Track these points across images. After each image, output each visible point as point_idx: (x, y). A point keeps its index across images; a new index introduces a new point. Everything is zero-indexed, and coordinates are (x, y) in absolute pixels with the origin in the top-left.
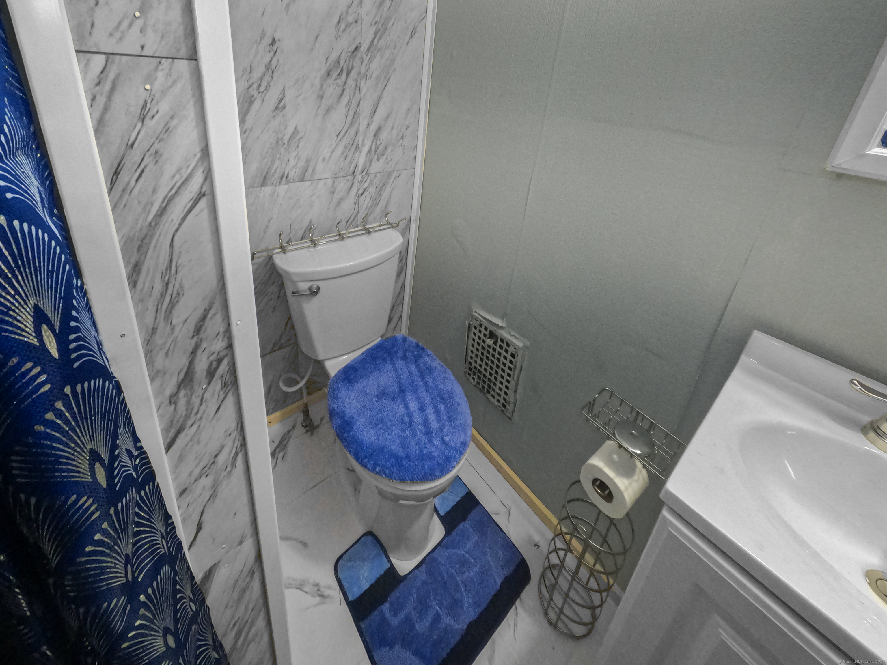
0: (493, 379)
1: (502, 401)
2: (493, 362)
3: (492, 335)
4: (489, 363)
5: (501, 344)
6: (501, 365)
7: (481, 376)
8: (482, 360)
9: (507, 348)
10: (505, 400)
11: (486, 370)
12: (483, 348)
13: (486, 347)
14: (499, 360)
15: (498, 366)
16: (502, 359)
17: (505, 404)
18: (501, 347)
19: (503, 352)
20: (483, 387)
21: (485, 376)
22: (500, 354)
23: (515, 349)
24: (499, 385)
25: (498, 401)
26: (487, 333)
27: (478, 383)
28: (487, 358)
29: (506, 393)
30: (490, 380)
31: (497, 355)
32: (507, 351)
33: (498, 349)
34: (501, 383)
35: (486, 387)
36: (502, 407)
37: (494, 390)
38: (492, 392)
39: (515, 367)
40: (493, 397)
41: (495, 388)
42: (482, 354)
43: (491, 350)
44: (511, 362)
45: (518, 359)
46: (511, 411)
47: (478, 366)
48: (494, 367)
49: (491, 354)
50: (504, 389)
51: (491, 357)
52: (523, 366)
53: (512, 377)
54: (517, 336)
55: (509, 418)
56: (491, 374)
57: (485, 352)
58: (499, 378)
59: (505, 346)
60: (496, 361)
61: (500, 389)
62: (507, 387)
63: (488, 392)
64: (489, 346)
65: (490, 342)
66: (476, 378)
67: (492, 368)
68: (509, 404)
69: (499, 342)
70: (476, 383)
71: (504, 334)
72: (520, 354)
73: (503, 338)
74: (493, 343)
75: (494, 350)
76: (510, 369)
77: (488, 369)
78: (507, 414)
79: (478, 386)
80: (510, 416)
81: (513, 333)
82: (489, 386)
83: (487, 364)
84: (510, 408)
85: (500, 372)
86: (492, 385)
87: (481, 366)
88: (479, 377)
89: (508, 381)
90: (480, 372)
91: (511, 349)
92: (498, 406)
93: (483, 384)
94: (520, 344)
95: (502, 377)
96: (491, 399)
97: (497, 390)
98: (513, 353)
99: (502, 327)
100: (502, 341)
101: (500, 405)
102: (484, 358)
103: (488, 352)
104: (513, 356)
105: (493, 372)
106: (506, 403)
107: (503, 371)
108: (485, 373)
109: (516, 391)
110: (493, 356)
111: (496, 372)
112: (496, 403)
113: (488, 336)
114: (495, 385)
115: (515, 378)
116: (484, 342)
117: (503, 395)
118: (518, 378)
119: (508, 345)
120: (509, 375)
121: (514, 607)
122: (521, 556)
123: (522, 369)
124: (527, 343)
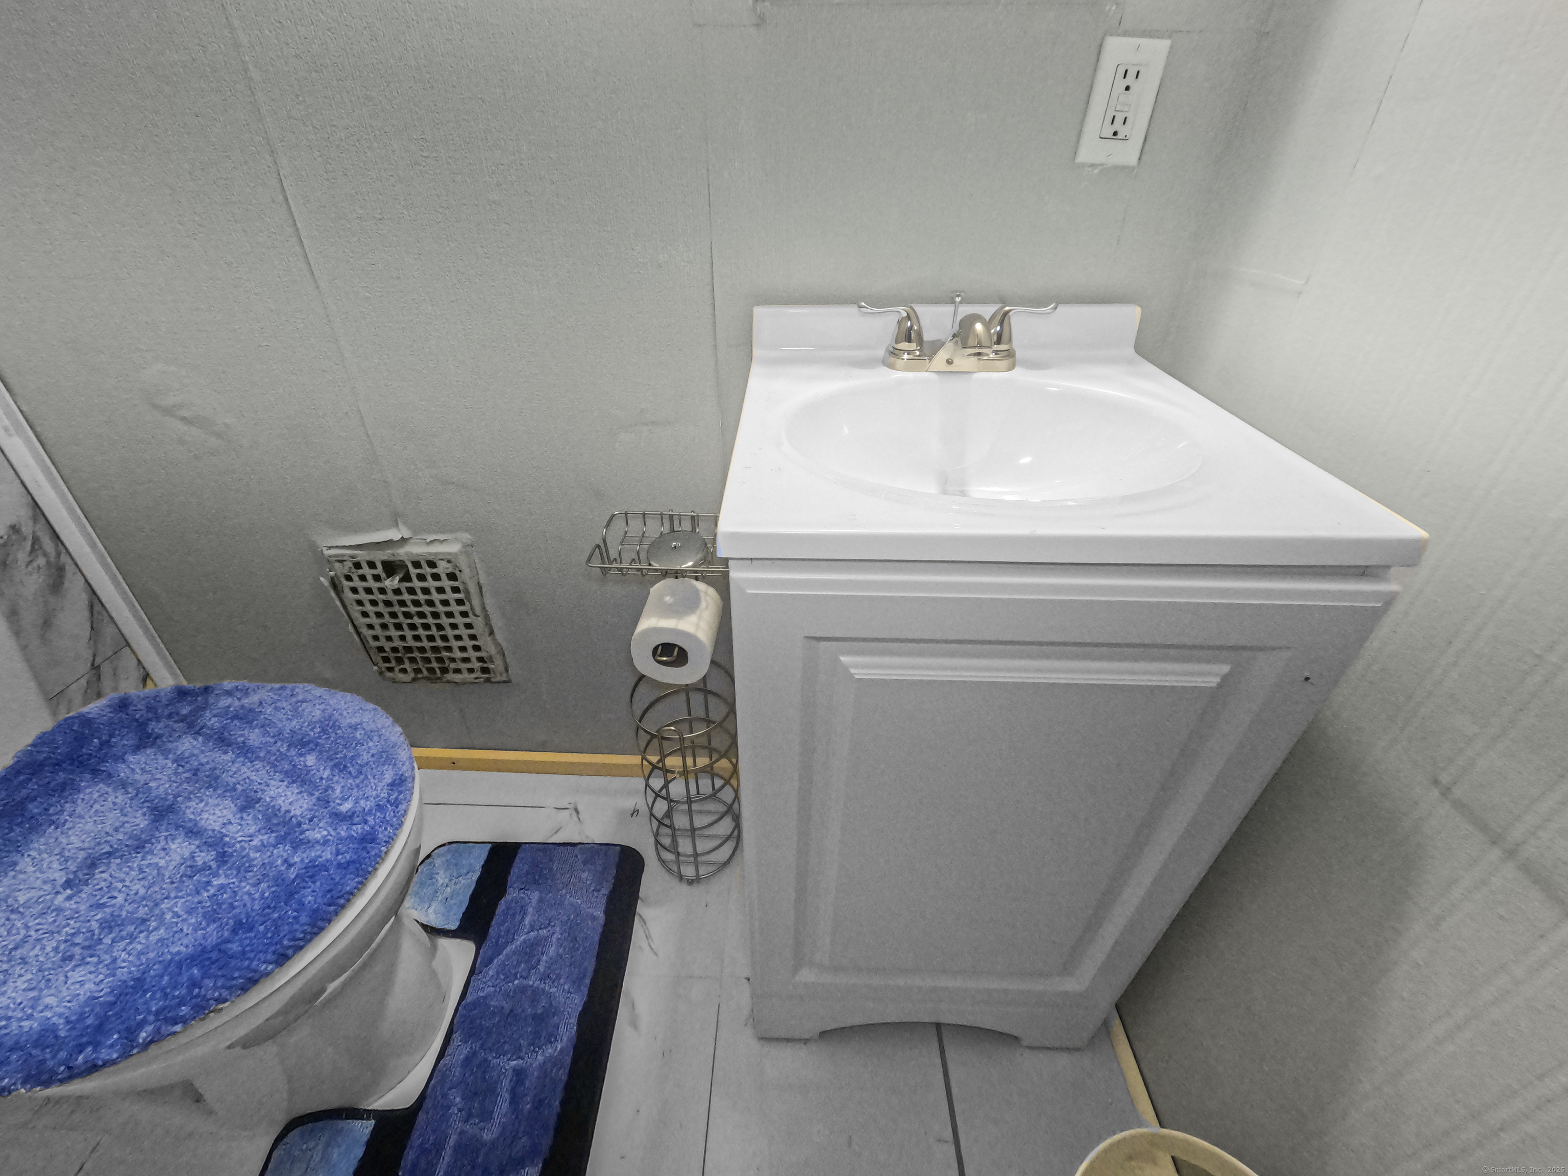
0: (440, 643)
1: (477, 665)
2: (422, 615)
3: (391, 568)
4: (417, 621)
5: (419, 571)
6: (441, 609)
7: (416, 654)
8: (398, 627)
9: (434, 571)
10: (481, 659)
11: (417, 638)
12: (388, 603)
13: (394, 598)
14: (431, 603)
15: (436, 615)
16: (436, 597)
17: (485, 665)
18: (422, 578)
19: (431, 584)
20: (431, 670)
21: (422, 650)
22: (426, 591)
23: (449, 562)
24: (455, 644)
25: (471, 671)
26: (379, 570)
27: (418, 671)
28: (407, 615)
29: (477, 648)
30: (435, 649)
31: (421, 597)
32: (436, 577)
33: (417, 584)
34: (458, 638)
35: (435, 665)
36: (483, 676)
37: (453, 660)
38: (453, 666)
39: (467, 592)
40: (458, 671)
41: (452, 655)
42: (393, 615)
43: (406, 597)
44: (456, 590)
45: (465, 576)
46: (501, 668)
47: (398, 643)
48: (430, 620)
49: (409, 603)
50: (469, 643)
51: (413, 609)
52: (481, 582)
53: (470, 614)
54: (441, 537)
55: (505, 682)
56: (431, 638)
57: (397, 608)
58: (450, 633)
59: (427, 570)
60: (426, 609)
61: (463, 649)
62: (473, 637)
63: (445, 670)
64: (397, 592)
65: (391, 583)
66: (407, 665)
67: (426, 627)
68: (492, 662)
69: (413, 572)
70: (412, 675)
71: (416, 549)
72: (463, 563)
73: (415, 559)
74: (401, 580)
75: (411, 591)
76: (460, 602)
77: (421, 632)
78: (498, 679)
79: (420, 676)
80: (504, 678)
81: (430, 538)
82: (440, 660)
83: (413, 627)
84: (497, 665)
85: (445, 621)
86: (445, 654)
87: (403, 638)
88: (413, 660)
89: (469, 626)
90: (409, 649)
91: (443, 568)
92: (476, 678)
93: (427, 666)
94: (453, 548)
95: (454, 626)
96: (458, 677)
97: (458, 654)
98: (449, 571)
99: (403, 541)
100: (417, 565)
101: (478, 674)
102: (401, 619)
103: (402, 603)
104: (452, 577)
105: (434, 631)
106: (486, 662)
107: (450, 615)
108: (419, 644)
109: (492, 633)
110: (417, 603)
111: (440, 627)
112: (466, 676)
113: (383, 575)
114: (449, 649)
115: (478, 610)
116: (382, 591)
117: (472, 654)
118: (484, 608)
119: (432, 564)
120: (464, 614)
121: (636, 918)
122: (618, 848)
123: (480, 588)
124: (466, 537)
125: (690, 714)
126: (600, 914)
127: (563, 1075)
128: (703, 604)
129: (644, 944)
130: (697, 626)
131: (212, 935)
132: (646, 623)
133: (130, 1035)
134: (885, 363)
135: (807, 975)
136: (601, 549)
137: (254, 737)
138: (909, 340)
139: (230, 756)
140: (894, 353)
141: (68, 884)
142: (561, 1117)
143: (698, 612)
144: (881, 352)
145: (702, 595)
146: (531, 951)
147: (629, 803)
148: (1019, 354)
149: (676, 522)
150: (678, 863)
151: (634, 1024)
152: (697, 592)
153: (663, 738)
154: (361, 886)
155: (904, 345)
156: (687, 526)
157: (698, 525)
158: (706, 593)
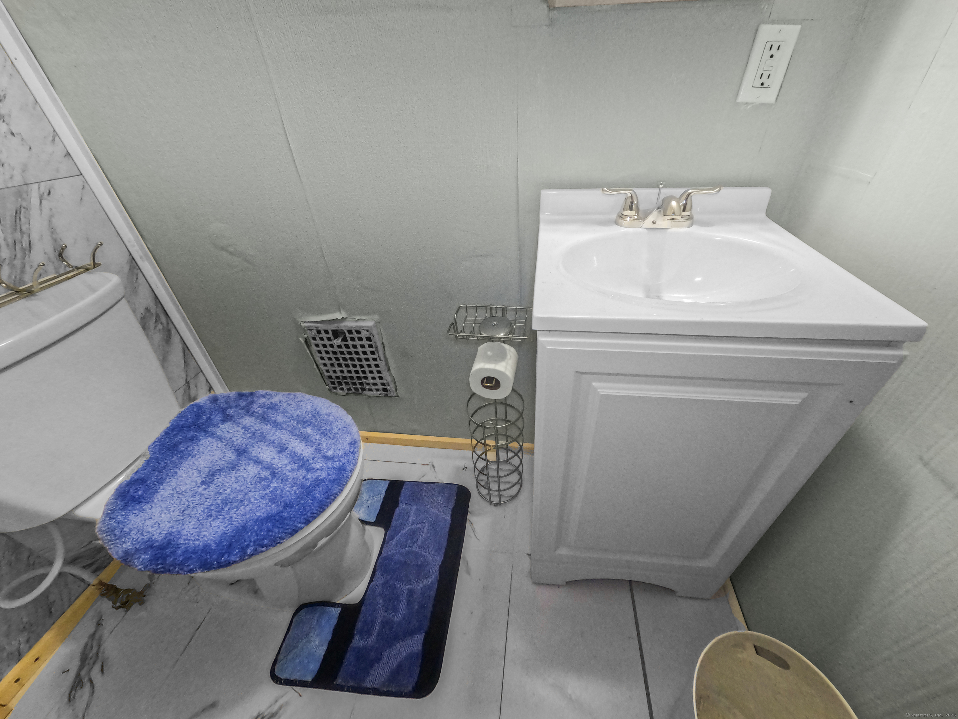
0: (361, 375)
1: (380, 387)
2: (352, 359)
3: (336, 334)
4: (349, 362)
5: (351, 336)
6: (362, 356)
7: (349, 380)
8: (340, 365)
9: (360, 336)
10: (383, 384)
11: (349, 372)
12: (334, 353)
13: (337, 350)
14: (357, 353)
15: (359, 360)
16: (360, 350)
17: (385, 387)
18: (353, 339)
19: (358, 343)
20: (356, 389)
21: (352, 378)
22: (355, 346)
23: (367, 331)
24: (369, 375)
25: (377, 390)
26: (330, 335)
27: (349, 389)
28: (345, 359)
29: (381, 378)
30: (359, 378)
31: (352, 350)
32: (360, 339)
33: (350, 343)
34: (371, 372)
35: (358, 386)
36: (384, 393)
37: (368, 384)
38: (368, 387)
39: (377, 348)
40: (370, 390)
41: (368, 381)
42: (337, 359)
43: (344, 350)
44: (370, 346)
45: (376, 339)
46: (394, 389)
47: (339, 374)
48: (357, 362)
49: (346, 353)
50: (376, 375)
51: (348, 356)
52: (384, 342)
53: (378, 359)
54: (363, 318)
55: (395, 397)
56: (357, 372)
57: (339, 356)
58: (367, 369)
59: (356, 336)
60: (355, 356)
61: (373, 378)
62: (379, 372)
63: (364, 389)
64: (340, 347)
65: (337, 342)
66: (344, 386)
67: (354, 366)
68: (389, 385)
69: (348, 336)
70: (346, 391)
71: (350, 324)
72: (375, 332)
73: (350, 329)
74: (342, 340)
75: (347, 346)
76: (373, 353)
77: (352, 368)
78: (392, 394)
79: (350, 392)
80: (395, 394)
81: (357, 318)
82: (361, 384)
83: (347, 366)
84: (391, 387)
85: (364, 363)
86: (364, 381)
87: (342, 371)
88: (347, 383)
89: (377, 366)
90: (345, 378)
91: (364, 334)
92: (380, 394)
93: (354, 387)
94: (370, 324)
95: (369, 366)
96: (370, 393)
97: (371, 381)
98: (367, 336)
99: (343, 319)
100: (350, 332)
101: (382, 392)
102: (341, 361)
103: (342, 353)
104: (369, 339)
105: (358, 368)
106: (385, 386)
107: (367, 360)
108: (350, 375)
109: (389, 370)
110: (350, 353)
111: (362, 366)
112: (375, 393)
113: (332, 338)
114: (366, 378)
115: (382, 358)
116: (332, 346)
117: (378, 381)
118: (385, 357)
119: (358, 332)
120: (375, 360)
121: (468, 522)
122: (457, 486)
123: (384, 345)
124: (377, 317)
125: (496, 417)
126: (449, 518)
127: (433, 593)
128: (508, 357)
129: (472, 535)
130: (506, 368)
131: (274, 509)
132: (478, 365)
133: (243, 550)
134: (616, 223)
135: (563, 551)
136: (454, 325)
137: (280, 418)
138: (631, 209)
139: (269, 427)
140: (621, 216)
141: (203, 483)
142: (433, 613)
143: (506, 360)
144: (614, 216)
145: (508, 351)
146: (413, 534)
147: (462, 464)
148: (696, 217)
149: (494, 312)
150: (490, 495)
151: (468, 572)
152: (504, 349)
153: (485, 427)
154: (341, 491)
155: (628, 213)
156: (500, 313)
157: (506, 313)
158: (510, 350)
